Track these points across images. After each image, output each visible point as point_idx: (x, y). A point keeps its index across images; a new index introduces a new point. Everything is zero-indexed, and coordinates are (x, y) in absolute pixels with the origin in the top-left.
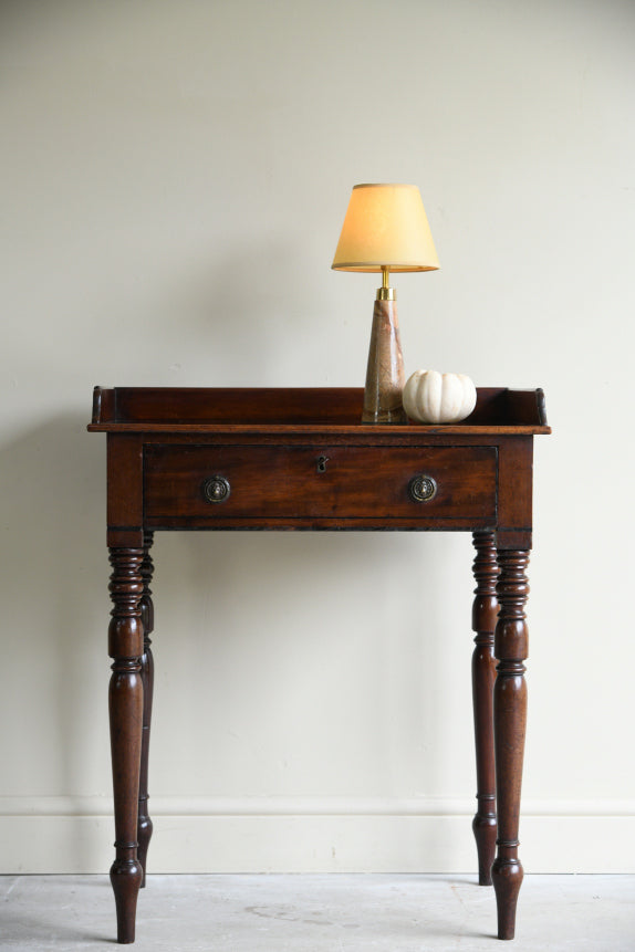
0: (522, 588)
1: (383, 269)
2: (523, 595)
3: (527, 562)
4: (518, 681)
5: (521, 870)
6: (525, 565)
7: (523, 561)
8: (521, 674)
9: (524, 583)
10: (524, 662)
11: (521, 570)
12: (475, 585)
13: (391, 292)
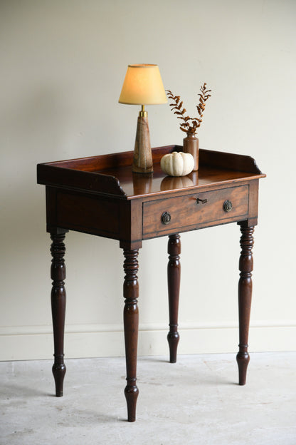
0: (251, 242)
2: (252, 245)
3: (253, 231)
4: (249, 280)
6: (252, 233)
7: (251, 231)
8: (250, 277)
9: (252, 240)
10: (251, 273)
11: (251, 235)
13: (145, 113)
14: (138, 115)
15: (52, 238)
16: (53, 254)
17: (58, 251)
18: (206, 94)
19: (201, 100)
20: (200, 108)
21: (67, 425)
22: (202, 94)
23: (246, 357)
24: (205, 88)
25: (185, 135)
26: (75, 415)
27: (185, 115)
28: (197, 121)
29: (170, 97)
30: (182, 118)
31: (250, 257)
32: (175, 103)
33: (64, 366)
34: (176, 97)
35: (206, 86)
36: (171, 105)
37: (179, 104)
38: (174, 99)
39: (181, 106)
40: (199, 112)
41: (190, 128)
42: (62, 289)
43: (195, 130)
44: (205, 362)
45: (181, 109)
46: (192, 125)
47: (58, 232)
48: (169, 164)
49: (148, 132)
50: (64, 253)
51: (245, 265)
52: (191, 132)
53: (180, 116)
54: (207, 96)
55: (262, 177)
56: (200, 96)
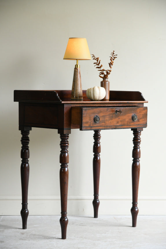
0: (139, 140)
1: (77, 60)
2: (139, 142)
3: (141, 134)
4: (138, 163)
5: (138, 210)
6: (140, 135)
7: (139, 134)
8: (139, 161)
9: (140, 139)
10: (139, 159)
11: (139, 136)
12: (94, 141)
13: (79, 66)
14: (74, 67)
15: (22, 133)
16: (22, 143)
17: (25, 141)
18: (114, 57)
19: (111, 60)
20: (110, 64)
21: (25, 240)
22: (112, 56)
23: (137, 210)
24: (114, 53)
25: (102, 80)
26: (31, 236)
27: (102, 69)
28: (109, 72)
29: (94, 59)
30: (100, 70)
31: (138, 150)
32: (96, 62)
33: (28, 210)
34: (97, 58)
35: (114, 52)
36: (94, 63)
37: (98, 62)
38: (96, 60)
39: (99, 63)
40: (110, 66)
41: (105, 75)
42: (27, 165)
43: (107, 76)
44: (115, 218)
45: (100, 65)
46: (105, 74)
47: (25, 130)
48: (91, 92)
49: (80, 76)
50: (28, 143)
51: (136, 155)
52: (105, 77)
53: (99, 69)
54: (115, 58)
55: (145, 102)
56: (111, 58)
